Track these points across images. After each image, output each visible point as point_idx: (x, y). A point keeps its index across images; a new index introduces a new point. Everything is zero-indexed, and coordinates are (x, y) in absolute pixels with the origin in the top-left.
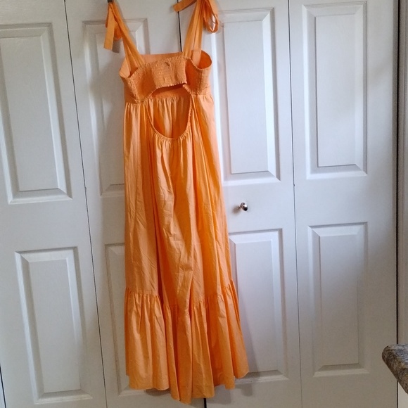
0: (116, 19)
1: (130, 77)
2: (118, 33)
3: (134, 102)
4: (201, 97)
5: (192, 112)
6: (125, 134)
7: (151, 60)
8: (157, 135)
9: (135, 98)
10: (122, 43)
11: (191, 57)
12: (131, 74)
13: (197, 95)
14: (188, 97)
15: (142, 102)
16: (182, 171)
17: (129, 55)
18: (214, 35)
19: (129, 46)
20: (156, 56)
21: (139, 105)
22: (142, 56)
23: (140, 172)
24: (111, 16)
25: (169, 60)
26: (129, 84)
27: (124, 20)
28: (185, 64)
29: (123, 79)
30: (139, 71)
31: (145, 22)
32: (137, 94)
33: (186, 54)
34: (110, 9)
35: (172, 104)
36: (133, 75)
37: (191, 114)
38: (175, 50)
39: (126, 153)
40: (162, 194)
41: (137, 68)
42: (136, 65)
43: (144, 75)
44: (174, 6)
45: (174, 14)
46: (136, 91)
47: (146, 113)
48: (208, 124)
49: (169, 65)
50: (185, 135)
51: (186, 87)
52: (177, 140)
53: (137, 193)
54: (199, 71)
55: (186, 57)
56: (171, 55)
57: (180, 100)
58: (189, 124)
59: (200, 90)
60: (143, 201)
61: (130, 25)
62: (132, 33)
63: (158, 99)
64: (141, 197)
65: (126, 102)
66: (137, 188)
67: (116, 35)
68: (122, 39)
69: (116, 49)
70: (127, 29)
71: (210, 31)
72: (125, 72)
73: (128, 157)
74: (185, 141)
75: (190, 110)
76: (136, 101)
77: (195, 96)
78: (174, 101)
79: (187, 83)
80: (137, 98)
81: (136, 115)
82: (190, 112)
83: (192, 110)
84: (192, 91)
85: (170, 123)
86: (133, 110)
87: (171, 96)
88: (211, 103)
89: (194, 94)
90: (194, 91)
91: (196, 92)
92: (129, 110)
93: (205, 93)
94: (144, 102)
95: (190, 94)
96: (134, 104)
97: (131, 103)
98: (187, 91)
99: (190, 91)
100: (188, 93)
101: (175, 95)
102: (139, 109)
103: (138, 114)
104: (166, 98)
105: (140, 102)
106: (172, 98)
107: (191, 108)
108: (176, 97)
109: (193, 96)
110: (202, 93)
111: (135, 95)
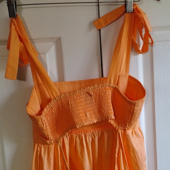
0: (21, 39)
1: (40, 113)
2: (25, 57)
3: (45, 143)
4: (129, 132)
7: (66, 89)
9: (48, 139)
10: (29, 69)
11: (117, 84)
12: (42, 109)
13: (125, 130)
14: (113, 132)
15: (57, 142)
17: (39, 84)
18: (140, 56)
19: (38, 71)
20: (73, 83)
21: (52, 147)
22: (55, 83)
24: (14, 35)
25: (90, 89)
26: (40, 123)
27: (31, 40)
28: (110, 94)
29: (31, 117)
30: (53, 103)
31: (58, 42)
33: (112, 82)
34: (13, 27)
36: (45, 110)
37: (118, 154)
38: (96, 75)
41: (49, 100)
42: (48, 96)
43: (59, 109)
44: (94, 22)
45: (94, 32)
46: (48, 131)
47: (62, 155)
48: (140, 165)
49: (91, 95)
51: (112, 122)
54: (131, 104)
55: (112, 84)
56: (91, 82)
58: (116, 168)
61: (39, 46)
62: (42, 56)
63: (75, 136)
67: (21, 60)
68: (29, 64)
69: (21, 76)
70: (35, 51)
71: (137, 51)
72: (34, 107)
75: (117, 150)
76: (48, 142)
77: (123, 132)
78: (94, 136)
79: (114, 118)
80: (50, 138)
81: (48, 159)
82: (117, 152)
83: (119, 149)
84: (119, 126)
85: (90, 164)
86: (45, 152)
87: (92, 131)
88: (141, 138)
89: (121, 129)
90: (122, 126)
91: (124, 127)
92: (39, 153)
93: (135, 127)
94: (59, 142)
95: (117, 129)
96: (46, 146)
97: (42, 144)
98: (113, 126)
99: (117, 126)
100: (115, 129)
101: (96, 130)
102: (52, 152)
103: (51, 158)
104: (86, 134)
105: (53, 143)
106: (93, 133)
107: (118, 147)
108: (98, 132)
109: (120, 131)
110: (131, 128)
111: (48, 135)
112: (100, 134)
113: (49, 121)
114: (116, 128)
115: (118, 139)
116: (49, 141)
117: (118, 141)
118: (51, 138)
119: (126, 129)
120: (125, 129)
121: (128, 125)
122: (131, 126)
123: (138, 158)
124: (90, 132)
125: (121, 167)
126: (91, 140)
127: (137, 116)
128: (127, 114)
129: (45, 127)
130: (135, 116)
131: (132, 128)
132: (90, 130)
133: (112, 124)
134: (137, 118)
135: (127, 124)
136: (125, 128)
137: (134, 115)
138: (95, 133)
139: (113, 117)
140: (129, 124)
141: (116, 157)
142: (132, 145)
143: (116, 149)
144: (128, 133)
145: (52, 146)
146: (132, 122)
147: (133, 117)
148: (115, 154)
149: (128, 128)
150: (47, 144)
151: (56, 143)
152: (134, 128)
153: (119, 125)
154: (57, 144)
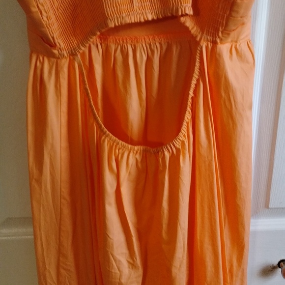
3: (51, 55)
4: (224, 48)
5: (197, 85)
6: (30, 128)
8: (108, 141)
9: (53, 46)
13: (214, 43)
14: (190, 46)
15: (73, 54)
16: (165, 226)
21: (65, 63)
23: (66, 212)
32: (56, 35)
35: (149, 61)
37: (196, 92)
39: (35, 171)
40: (115, 270)
46: (54, 29)
48: (237, 117)
50: (178, 144)
51: (189, 23)
52: (156, 154)
53: (60, 252)
57: (169, 49)
58: (188, 116)
59: (227, 32)
60: (73, 269)
63: (113, 47)
64: (70, 262)
65: (32, 52)
66: (60, 245)
73: (39, 182)
74: (175, 160)
75: (194, 82)
76: (56, 52)
77: (210, 47)
78: (153, 52)
79: (191, 13)
80: (58, 44)
81: (56, 86)
82: (193, 86)
83: (198, 81)
84: (203, 33)
85: (141, 105)
86: (50, 73)
87: (147, 40)
88: (248, 62)
89: (207, 40)
90: (208, 34)
91: (213, 36)
92: (39, 72)
93: (238, 37)
94: (77, 55)
95: (198, 39)
96: (52, 59)
97: (44, 56)
98: (190, 32)
99: (199, 33)
100: (194, 38)
101: (157, 40)
102: (64, 72)
103: (62, 84)
104: (135, 46)
105: (66, 55)
106: (150, 45)
107: (197, 77)
108: (160, 43)
109: (204, 45)
110: (230, 40)
111: (53, 38)
112: (164, 48)
113: (58, 10)
114: (196, 37)
115: (198, 60)
116: (58, 51)
117: (197, 64)
118: (60, 46)
119: (218, 40)
120: (216, 39)
121: (222, 33)
122: (229, 34)
123: (235, 101)
124: (143, 41)
125: (199, 117)
126: (145, 58)
127: (242, 11)
128: (220, 6)
129: (45, 19)
130: (237, 12)
131: (232, 41)
132: (145, 39)
133: (187, 28)
134: (241, 17)
135: (221, 29)
136: (216, 37)
137: (235, 8)
138: (153, 45)
139: (189, 11)
140: (225, 30)
141: (190, 97)
142: (225, 74)
143: (192, 80)
144: (220, 49)
145: (64, 61)
146: (232, 26)
147: (234, 14)
148: (189, 90)
149: (221, 40)
150: (53, 56)
151: (71, 57)
152: (236, 42)
153: (202, 30)
154: (74, 59)
